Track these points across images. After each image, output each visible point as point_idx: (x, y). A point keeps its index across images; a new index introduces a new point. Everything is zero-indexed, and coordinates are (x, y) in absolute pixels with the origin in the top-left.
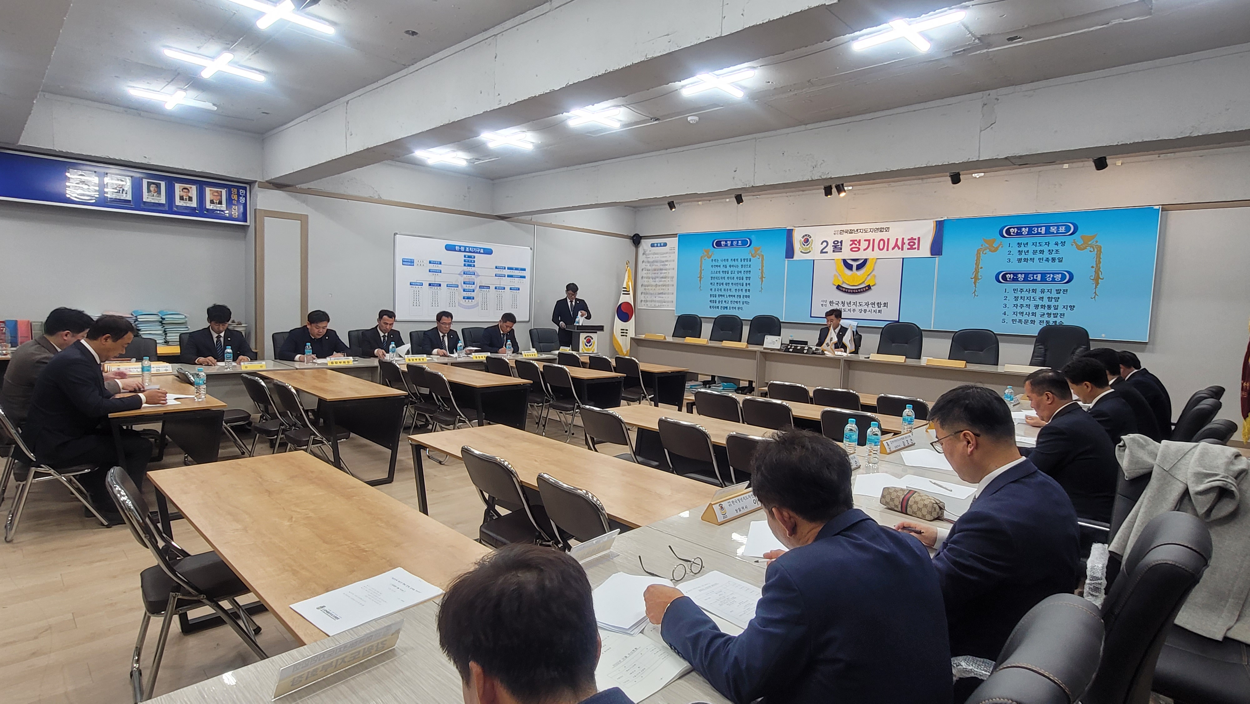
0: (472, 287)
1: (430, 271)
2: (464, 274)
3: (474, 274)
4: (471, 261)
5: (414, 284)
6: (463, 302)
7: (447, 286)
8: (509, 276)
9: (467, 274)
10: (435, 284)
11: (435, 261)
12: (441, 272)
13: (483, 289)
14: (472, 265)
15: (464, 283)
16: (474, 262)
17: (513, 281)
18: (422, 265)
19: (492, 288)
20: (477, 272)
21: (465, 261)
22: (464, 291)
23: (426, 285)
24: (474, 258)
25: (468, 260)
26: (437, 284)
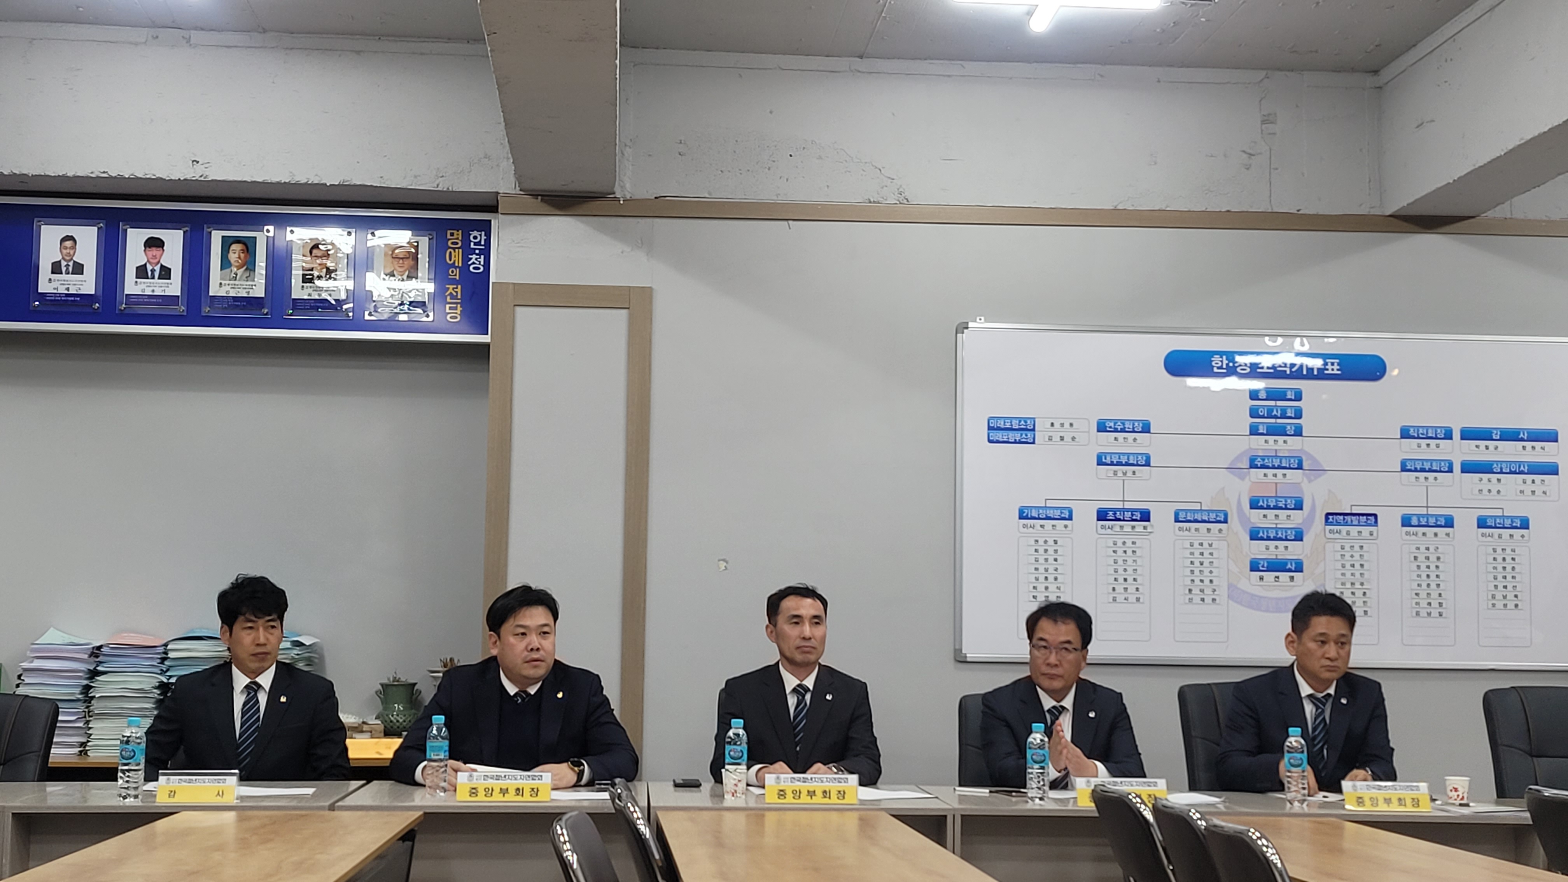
0: (1294, 519)
1: (1100, 463)
2: (1253, 466)
3: (1300, 467)
4: (1284, 410)
5: (1035, 514)
6: (1251, 582)
7: (1177, 520)
8: (1468, 468)
9: (1263, 467)
10: (1124, 510)
11: (1123, 422)
12: (1148, 464)
13: (1345, 529)
14: (1290, 430)
15: (1255, 505)
16: (1298, 415)
17: (1495, 488)
18: (1068, 438)
19: (1389, 520)
20: (1311, 457)
21: (1254, 413)
22: (1255, 536)
23: (1085, 515)
24: (1298, 397)
25: (1270, 410)
26: (1133, 511)
